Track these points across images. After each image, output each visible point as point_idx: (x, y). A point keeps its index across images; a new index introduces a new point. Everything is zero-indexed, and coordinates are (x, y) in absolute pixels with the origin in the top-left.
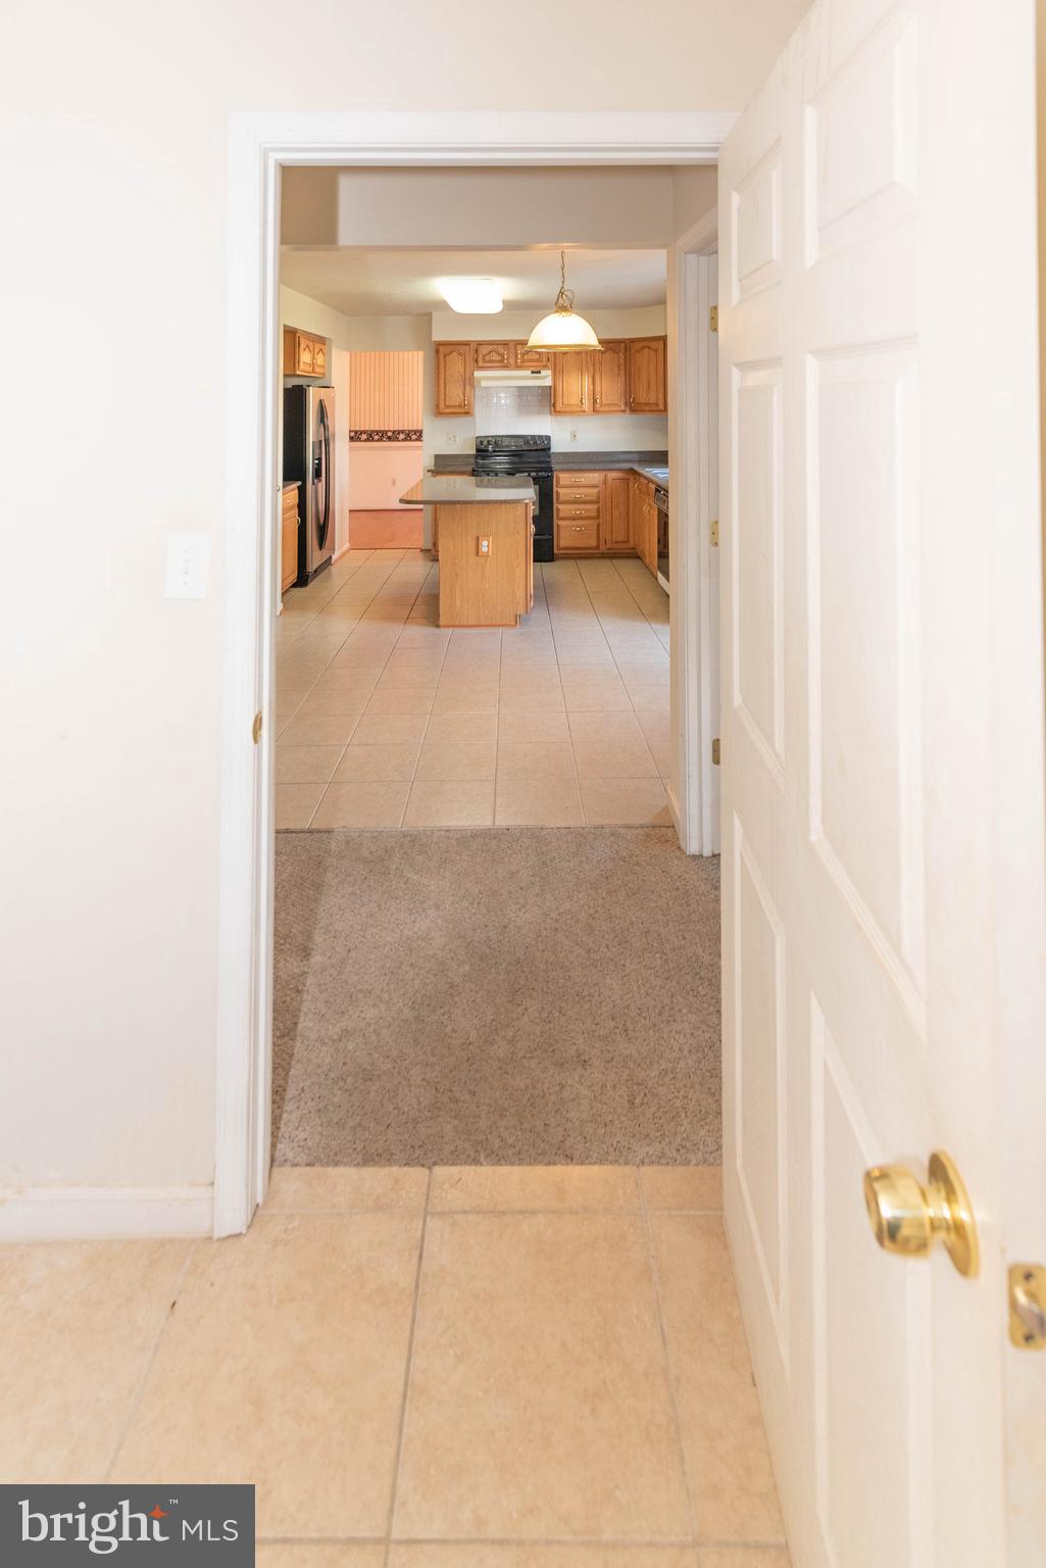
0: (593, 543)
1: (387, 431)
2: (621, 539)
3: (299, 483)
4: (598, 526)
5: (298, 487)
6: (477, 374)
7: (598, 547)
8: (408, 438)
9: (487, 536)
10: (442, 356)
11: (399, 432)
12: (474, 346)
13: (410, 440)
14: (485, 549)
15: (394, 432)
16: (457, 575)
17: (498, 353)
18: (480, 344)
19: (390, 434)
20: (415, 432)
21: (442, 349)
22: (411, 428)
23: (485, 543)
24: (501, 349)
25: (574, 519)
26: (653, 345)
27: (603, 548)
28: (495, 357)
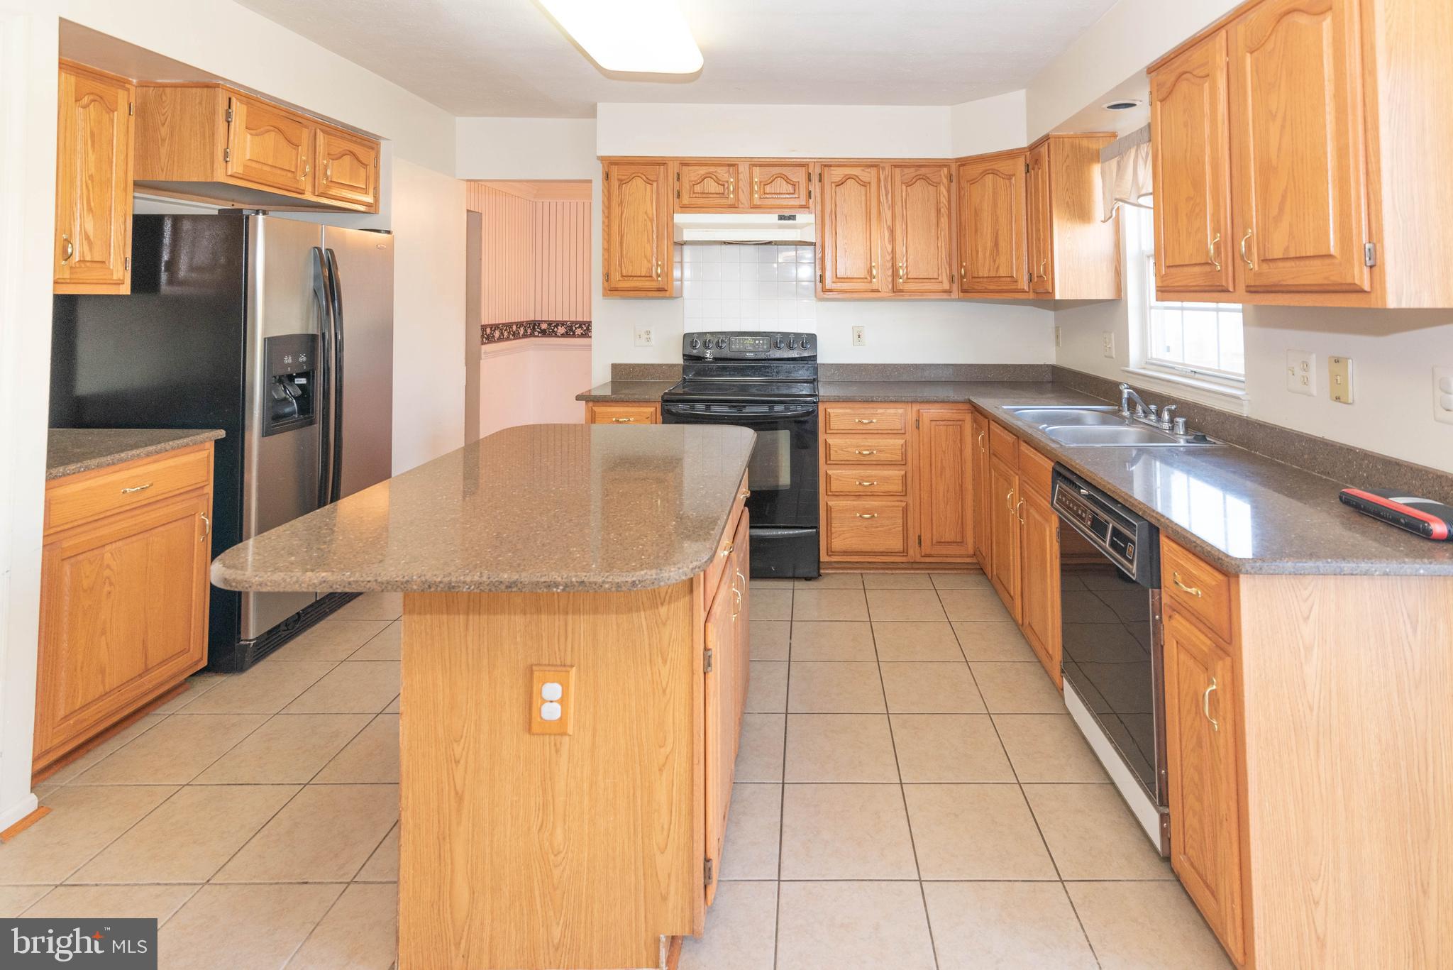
0: (896, 543)
1: (540, 322)
2: (949, 536)
3: (221, 434)
4: (905, 511)
5: (217, 442)
6: (679, 218)
7: (905, 552)
8: (570, 332)
9: (560, 669)
10: (615, 184)
11: (558, 324)
12: (673, 168)
13: (574, 336)
14: (551, 712)
15: (550, 323)
16: (460, 798)
17: (718, 181)
18: (685, 163)
19: (544, 326)
20: (581, 324)
21: (615, 171)
22: (573, 319)
23: (552, 690)
24: (722, 173)
25: (858, 496)
26: (1004, 167)
27: (914, 554)
28: (711, 186)
